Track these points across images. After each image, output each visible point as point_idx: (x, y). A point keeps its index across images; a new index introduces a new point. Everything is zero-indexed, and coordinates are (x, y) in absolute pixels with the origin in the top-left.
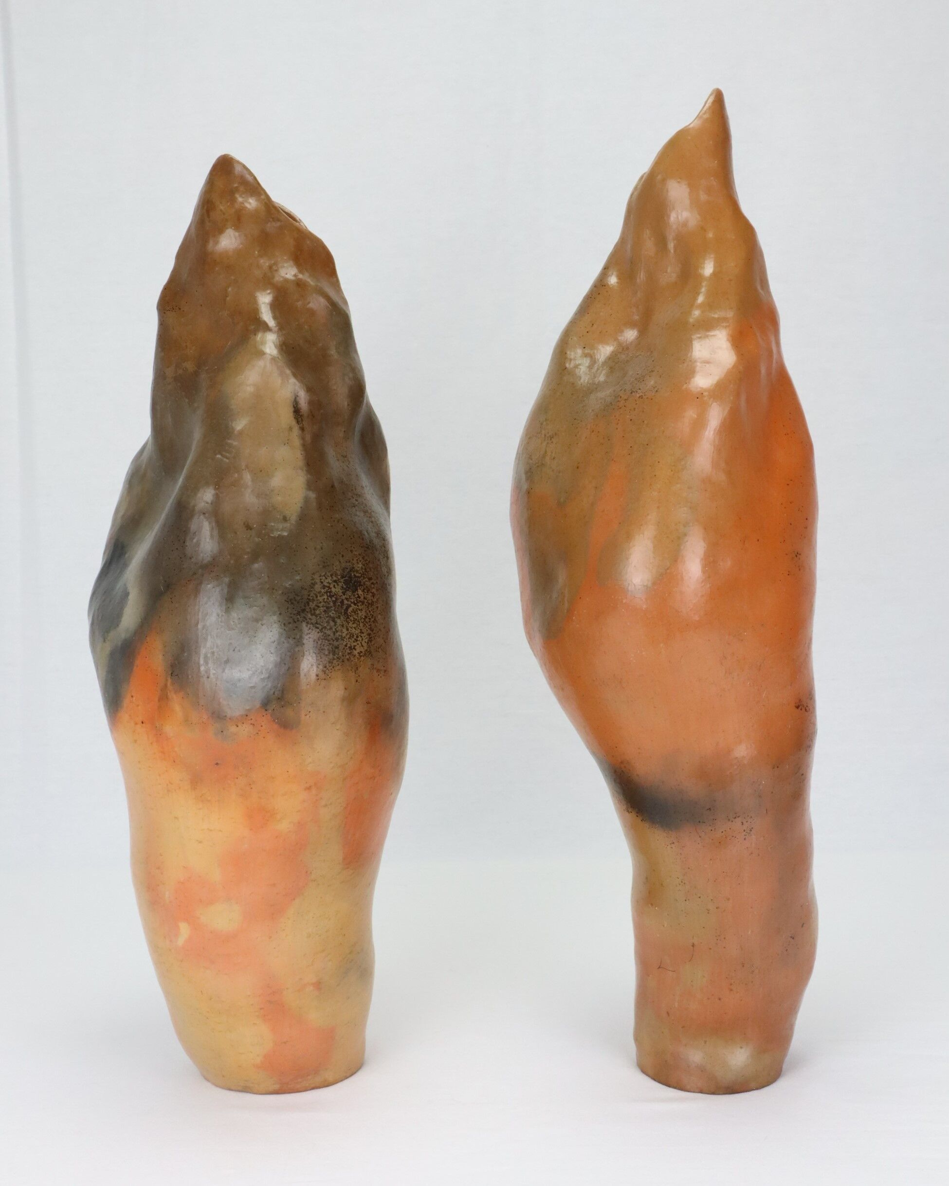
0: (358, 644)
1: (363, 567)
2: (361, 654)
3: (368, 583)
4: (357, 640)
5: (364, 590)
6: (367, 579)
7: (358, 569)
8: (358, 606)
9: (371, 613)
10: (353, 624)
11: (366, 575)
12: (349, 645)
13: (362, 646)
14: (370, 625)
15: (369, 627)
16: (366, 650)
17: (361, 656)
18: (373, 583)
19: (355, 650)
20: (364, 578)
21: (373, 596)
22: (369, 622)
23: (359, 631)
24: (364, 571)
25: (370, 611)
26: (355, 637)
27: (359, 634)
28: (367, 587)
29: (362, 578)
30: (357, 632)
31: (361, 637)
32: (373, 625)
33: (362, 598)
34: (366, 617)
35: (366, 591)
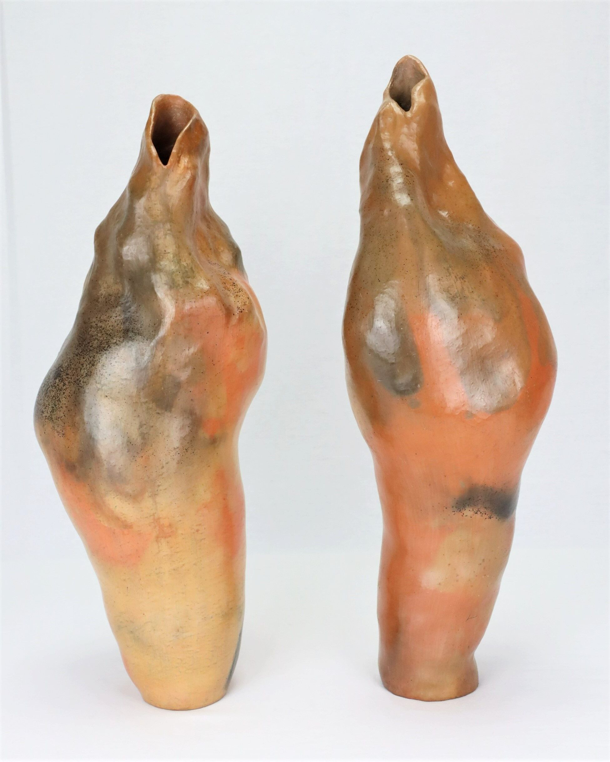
0: (46, 411)
1: (67, 366)
2: (46, 417)
3: (64, 377)
4: (46, 408)
5: (60, 380)
6: (65, 374)
7: (64, 366)
8: (53, 388)
9: (58, 395)
11: (66, 371)
12: (42, 410)
13: (47, 413)
14: (55, 402)
15: (54, 403)
16: (49, 416)
17: (46, 419)
18: (67, 378)
21: (64, 385)
22: (55, 400)
24: (66, 368)
25: (57, 394)
26: (45, 406)
27: (48, 405)
28: (62, 379)
29: (63, 372)
30: (47, 404)
31: (48, 407)
32: (57, 403)
33: (57, 384)
34: (54, 396)
35: (61, 381)
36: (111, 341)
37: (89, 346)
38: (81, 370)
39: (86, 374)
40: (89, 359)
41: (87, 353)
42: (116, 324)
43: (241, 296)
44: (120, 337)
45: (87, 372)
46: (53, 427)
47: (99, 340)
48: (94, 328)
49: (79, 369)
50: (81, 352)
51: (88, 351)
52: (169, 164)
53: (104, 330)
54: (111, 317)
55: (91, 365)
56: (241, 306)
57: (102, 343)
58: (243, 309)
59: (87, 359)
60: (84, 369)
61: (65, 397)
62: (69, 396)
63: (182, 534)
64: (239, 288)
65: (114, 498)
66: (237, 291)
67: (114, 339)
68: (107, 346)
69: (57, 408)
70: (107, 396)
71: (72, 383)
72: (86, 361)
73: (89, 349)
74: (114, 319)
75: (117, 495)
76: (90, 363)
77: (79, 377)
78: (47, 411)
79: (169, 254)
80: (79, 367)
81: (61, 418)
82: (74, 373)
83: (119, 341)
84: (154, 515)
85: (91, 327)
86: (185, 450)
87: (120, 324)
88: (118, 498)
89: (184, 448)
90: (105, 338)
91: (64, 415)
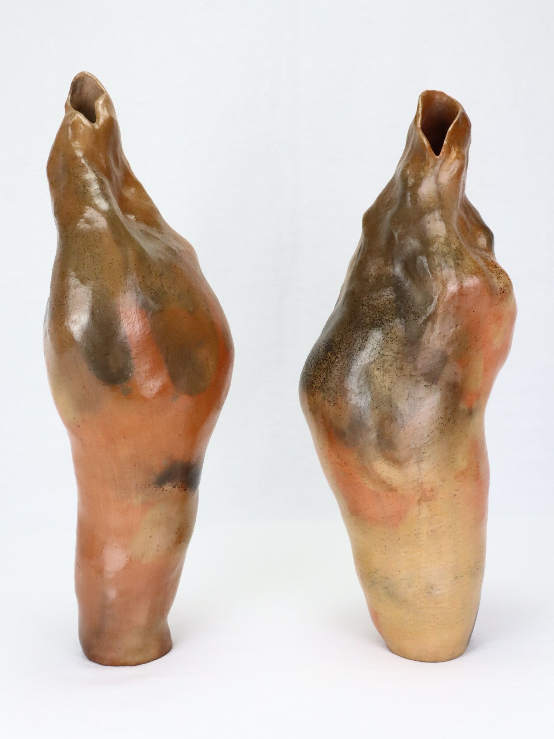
0: (316, 382)
1: (339, 341)
2: (317, 388)
3: (337, 351)
4: (316, 379)
5: (332, 353)
6: (337, 348)
7: (335, 341)
8: (324, 361)
9: (330, 367)
10: (318, 370)
11: (338, 346)
12: (312, 381)
13: (318, 383)
14: (326, 374)
15: (326, 375)
16: (320, 387)
17: (316, 389)
18: (340, 351)
19: (314, 384)
20: (336, 347)
21: (336, 358)
22: (327, 372)
23: (319, 375)
24: (338, 343)
26: (316, 377)
27: (319, 376)
28: (334, 352)
29: (335, 346)
30: (318, 375)
31: (319, 378)
32: (329, 374)
33: (328, 357)
34: (325, 368)
35: (332, 354)
36: (383, 318)
37: (362, 323)
38: (354, 345)
39: (359, 348)
40: (362, 335)
41: (360, 329)
42: (387, 303)
43: (503, 277)
44: (393, 315)
45: (360, 347)
46: (324, 397)
47: (371, 317)
48: (365, 306)
49: (352, 344)
50: (353, 328)
51: (361, 327)
52: (441, 154)
53: (376, 308)
54: (383, 296)
55: (364, 340)
56: (503, 287)
57: (374, 320)
58: (505, 290)
59: (359, 335)
60: (357, 344)
61: (337, 369)
62: (342, 368)
63: (441, 498)
64: (500, 270)
65: (382, 463)
66: (499, 273)
67: (387, 317)
68: (380, 323)
69: (328, 379)
70: (379, 369)
71: (345, 356)
72: (359, 336)
73: (362, 325)
74: (385, 297)
75: (385, 461)
76: (363, 338)
77: (352, 351)
78: (318, 382)
79: (440, 238)
80: (352, 342)
81: (333, 389)
82: (347, 347)
83: (392, 318)
84: (418, 479)
85: (363, 305)
86: (447, 421)
87: (392, 302)
88: (385, 463)
89: (447, 418)
90: (378, 316)
91: (336, 386)
